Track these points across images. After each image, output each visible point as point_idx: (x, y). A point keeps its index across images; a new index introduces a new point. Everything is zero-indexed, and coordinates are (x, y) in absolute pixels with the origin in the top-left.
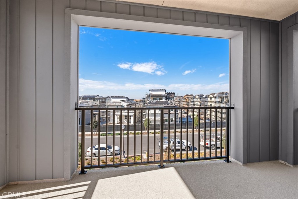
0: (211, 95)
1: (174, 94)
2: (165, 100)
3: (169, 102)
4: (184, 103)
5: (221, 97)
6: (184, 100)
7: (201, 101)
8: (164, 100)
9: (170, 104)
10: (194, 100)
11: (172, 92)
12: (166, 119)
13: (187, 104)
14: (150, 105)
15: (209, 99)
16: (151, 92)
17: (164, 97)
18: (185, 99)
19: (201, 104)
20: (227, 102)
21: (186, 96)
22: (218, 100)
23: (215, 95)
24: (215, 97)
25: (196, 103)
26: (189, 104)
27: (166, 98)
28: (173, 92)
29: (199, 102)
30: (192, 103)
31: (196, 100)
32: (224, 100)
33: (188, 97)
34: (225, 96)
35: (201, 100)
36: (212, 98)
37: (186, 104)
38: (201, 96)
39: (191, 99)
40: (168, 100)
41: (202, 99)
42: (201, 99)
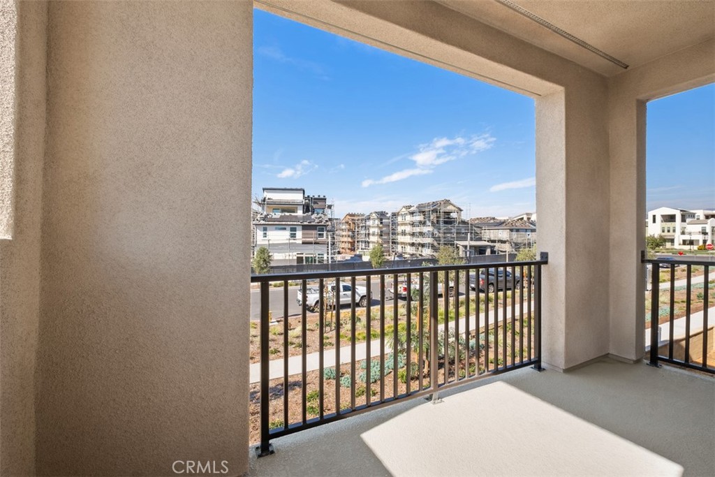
0: (404, 210)
1: (324, 199)
2: (304, 213)
3: (313, 217)
4: (344, 233)
5: (423, 212)
6: (344, 227)
7: (381, 226)
8: (300, 213)
9: (317, 221)
10: (368, 223)
11: (319, 196)
12: (306, 257)
13: (350, 233)
14: (267, 223)
15: (400, 219)
16: (268, 195)
17: (302, 206)
18: (347, 223)
19: (381, 232)
20: (435, 221)
21: (348, 217)
22: (419, 218)
23: (412, 209)
24: (412, 213)
25: (371, 230)
26: (356, 233)
27: (307, 208)
28: (322, 197)
29: (378, 226)
30: (363, 232)
31: (370, 223)
32: (429, 217)
33: (353, 220)
34: (432, 208)
35: (381, 223)
36: (406, 214)
37: (349, 236)
38: (382, 215)
39: (360, 221)
40: (310, 213)
41: (384, 221)
42: (381, 219)
